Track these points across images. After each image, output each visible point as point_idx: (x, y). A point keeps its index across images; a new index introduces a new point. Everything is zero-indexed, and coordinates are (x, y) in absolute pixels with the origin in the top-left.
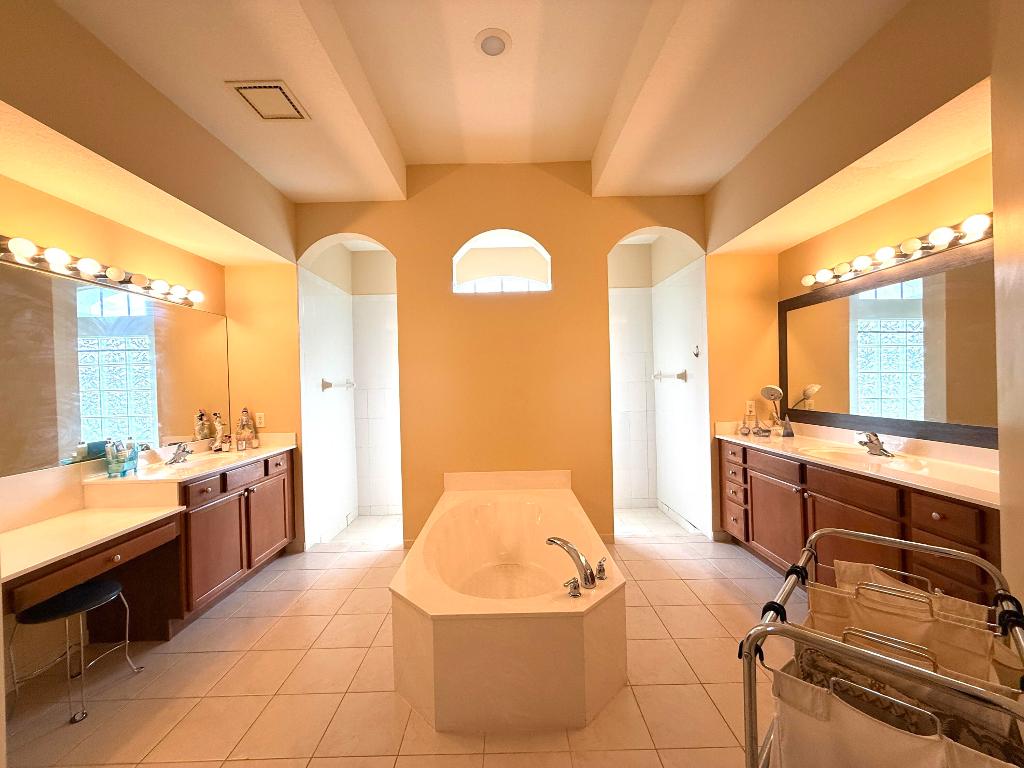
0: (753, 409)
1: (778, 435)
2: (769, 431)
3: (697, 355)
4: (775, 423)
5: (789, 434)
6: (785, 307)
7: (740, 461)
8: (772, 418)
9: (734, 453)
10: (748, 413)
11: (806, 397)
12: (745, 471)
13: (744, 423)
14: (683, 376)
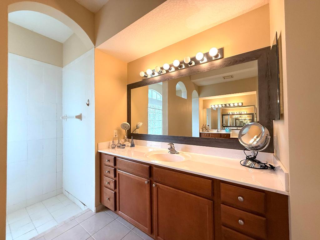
0: (117, 135)
1: (128, 146)
2: (125, 145)
3: (88, 105)
4: (125, 141)
5: (133, 145)
6: (130, 87)
7: (112, 164)
8: (124, 138)
9: (109, 161)
10: (114, 137)
11: (137, 128)
12: (115, 170)
13: (113, 142)
14: (79, 117)
